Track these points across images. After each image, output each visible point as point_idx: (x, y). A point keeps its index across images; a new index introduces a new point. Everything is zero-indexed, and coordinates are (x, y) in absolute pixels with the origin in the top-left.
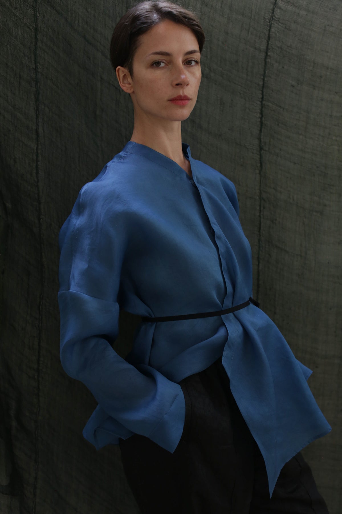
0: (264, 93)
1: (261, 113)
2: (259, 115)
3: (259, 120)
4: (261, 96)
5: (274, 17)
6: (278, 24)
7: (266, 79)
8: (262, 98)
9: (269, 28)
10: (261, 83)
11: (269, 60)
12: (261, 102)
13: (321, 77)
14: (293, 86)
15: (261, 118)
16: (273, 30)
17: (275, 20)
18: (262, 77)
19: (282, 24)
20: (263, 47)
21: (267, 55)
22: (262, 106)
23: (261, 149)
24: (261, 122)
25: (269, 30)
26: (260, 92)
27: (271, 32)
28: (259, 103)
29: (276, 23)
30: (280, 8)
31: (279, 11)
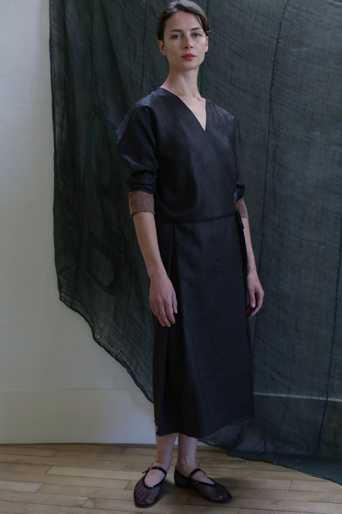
0: (275, 66)
1: (272, 78)
2: (271, 79)
3: (271, 82)
4: (272, 67)
5: (284, 17)
6: (287, 22)
7: (276, 56)
8: (273, 69)
9: (280, 24)
10: (273, 59)
11: (279, 45)
12: (273, 71)
13: (313, 55)
14: (294, 61)
15: (272, 81)
16: (282, 25)
17: (285, 19)
18: (274, 55)
19: (289, 21)
20: (276, 37)
21: (278, 42)
22: (273, 74)
23: (271, 100)
24: (272, 84)
25: (280, 26)
26: (272, 65)
27: (281, 27)
28: (271, 71)
29: (285, 21)
30: (289, 12)
31: (287, 13)
